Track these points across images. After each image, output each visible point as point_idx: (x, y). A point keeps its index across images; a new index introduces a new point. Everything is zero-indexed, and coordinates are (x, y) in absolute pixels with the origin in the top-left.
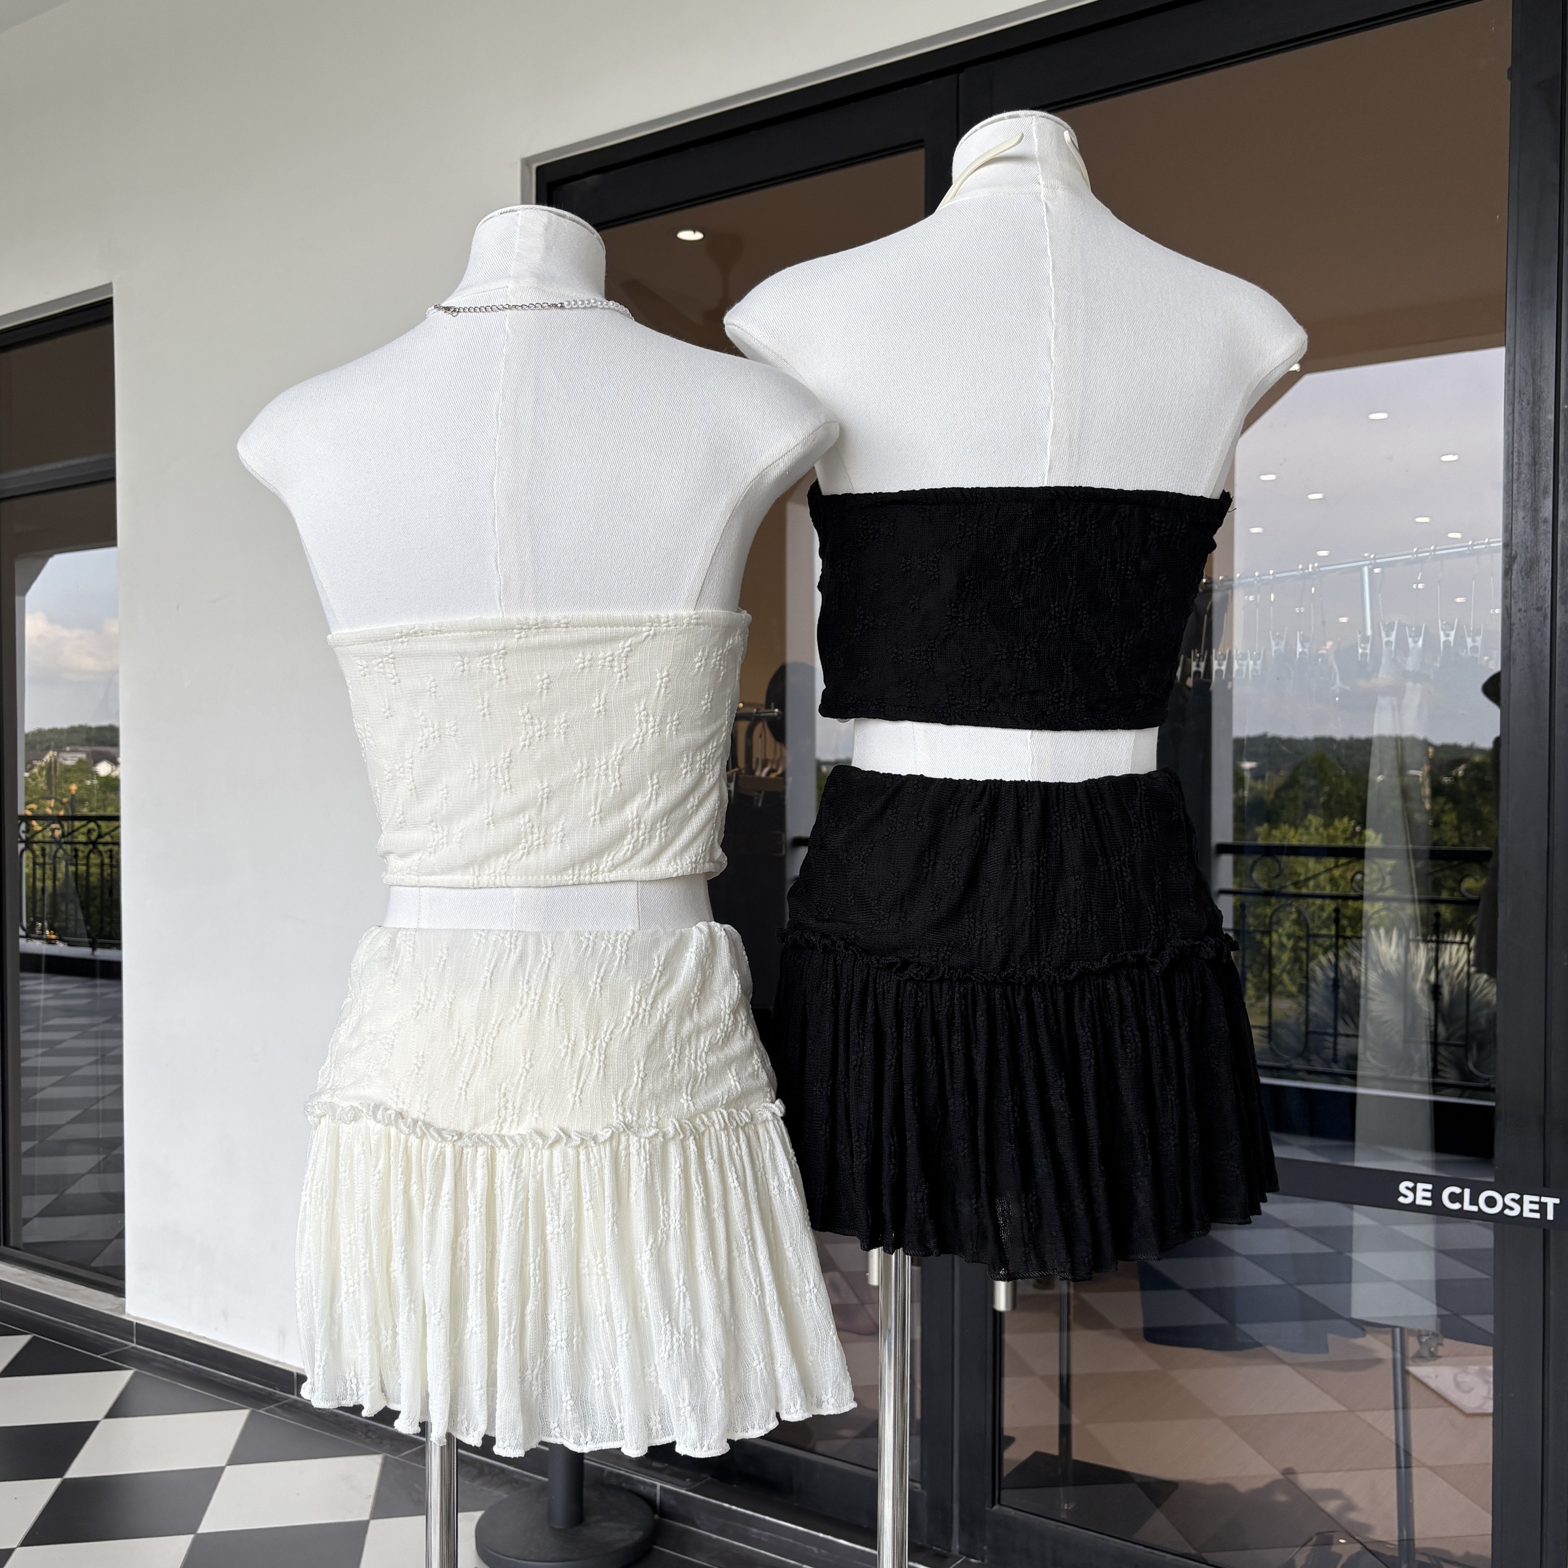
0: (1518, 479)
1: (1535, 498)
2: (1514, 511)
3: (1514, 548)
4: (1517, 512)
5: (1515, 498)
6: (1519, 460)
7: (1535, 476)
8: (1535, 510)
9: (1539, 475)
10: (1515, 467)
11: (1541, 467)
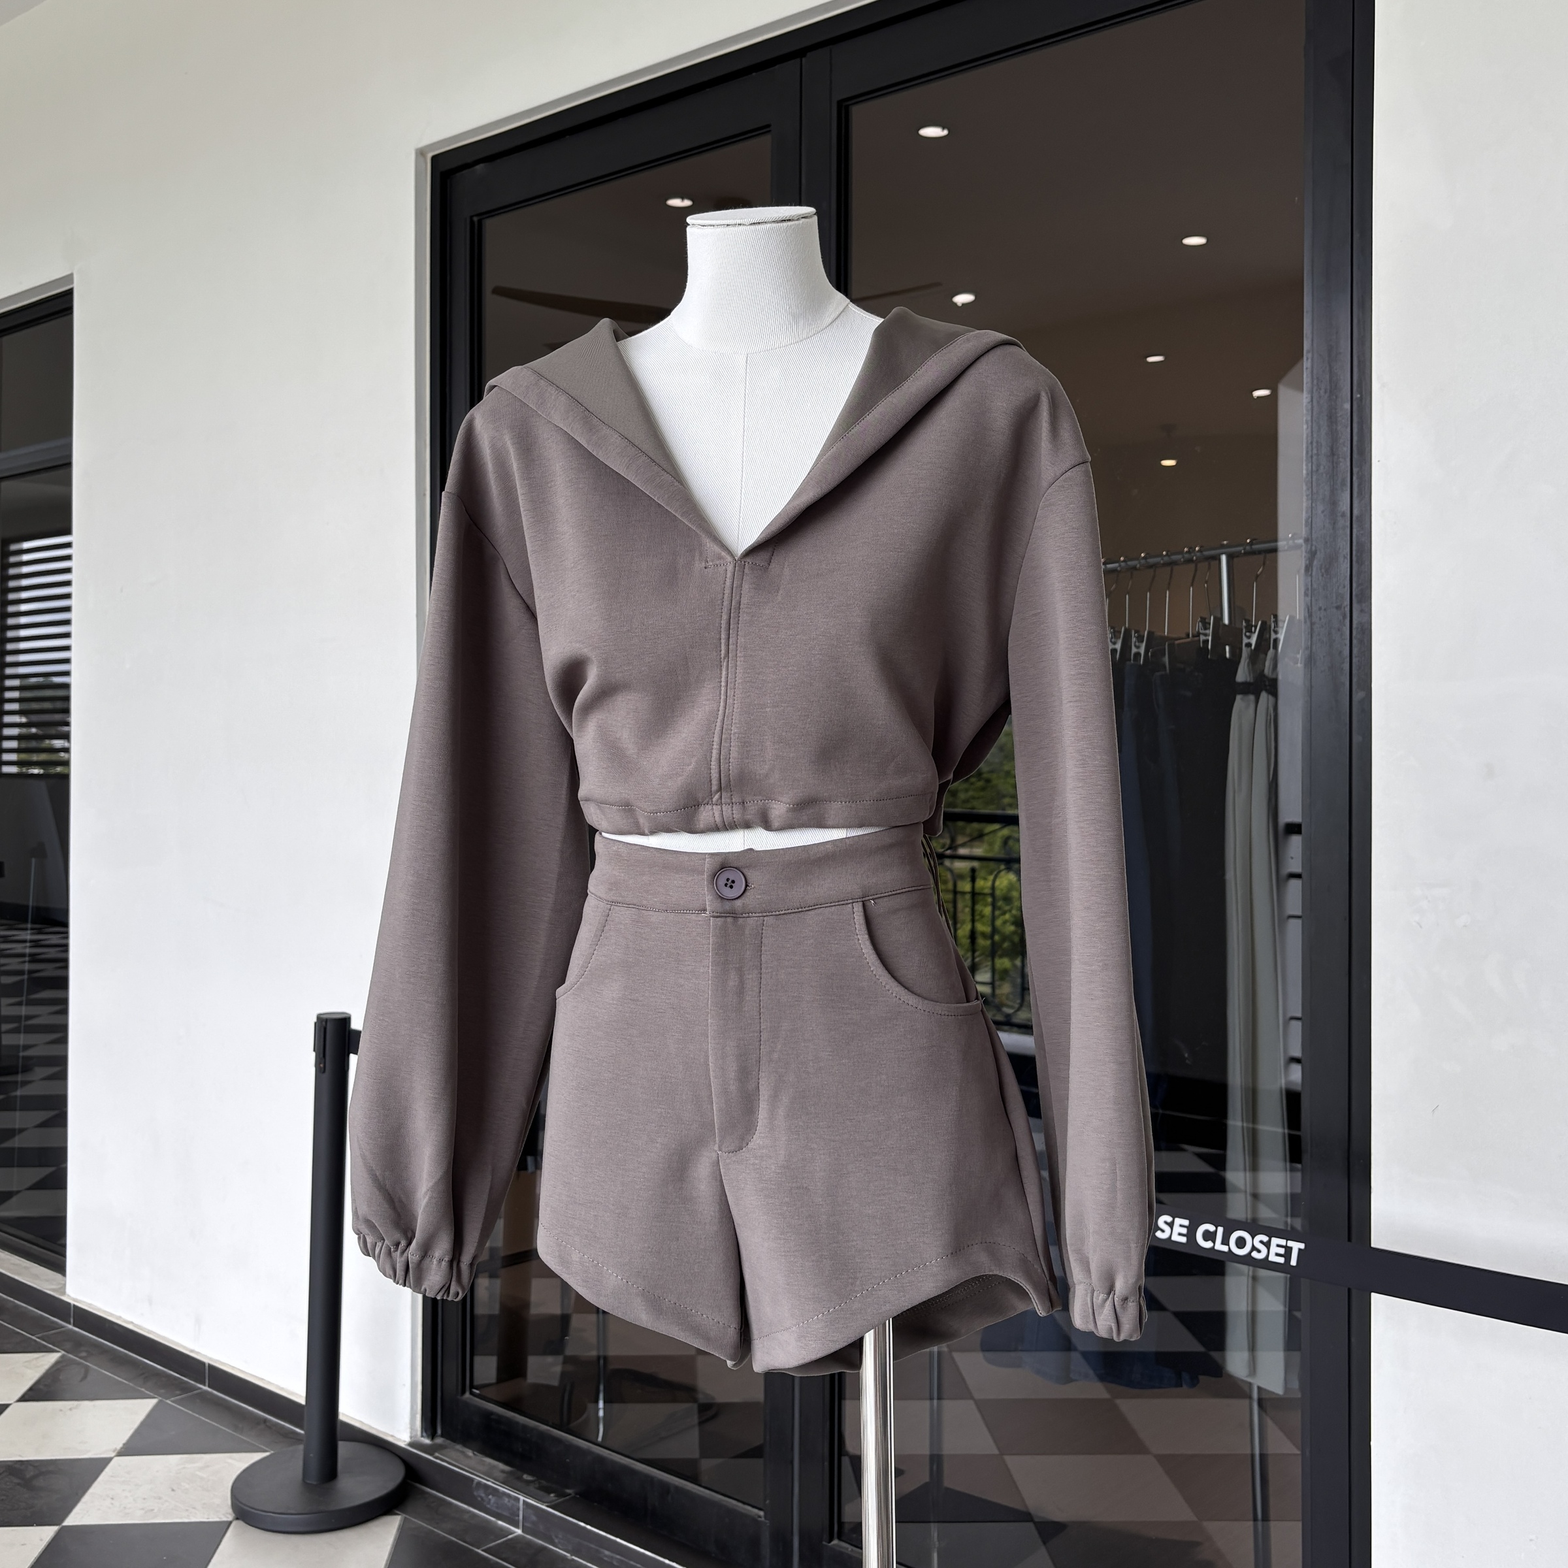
0: (1317, 470)
1: (1333, 491)
2: (1314, 505)
3: (1314, 543)
4: (1316, 505)
5: (1315, 491)
6: (1317, 450)
7: (1334, 467)
8: (1333, 503)
9: (1337, 467)
10: (1315, 457)
11: (1338, 458)
